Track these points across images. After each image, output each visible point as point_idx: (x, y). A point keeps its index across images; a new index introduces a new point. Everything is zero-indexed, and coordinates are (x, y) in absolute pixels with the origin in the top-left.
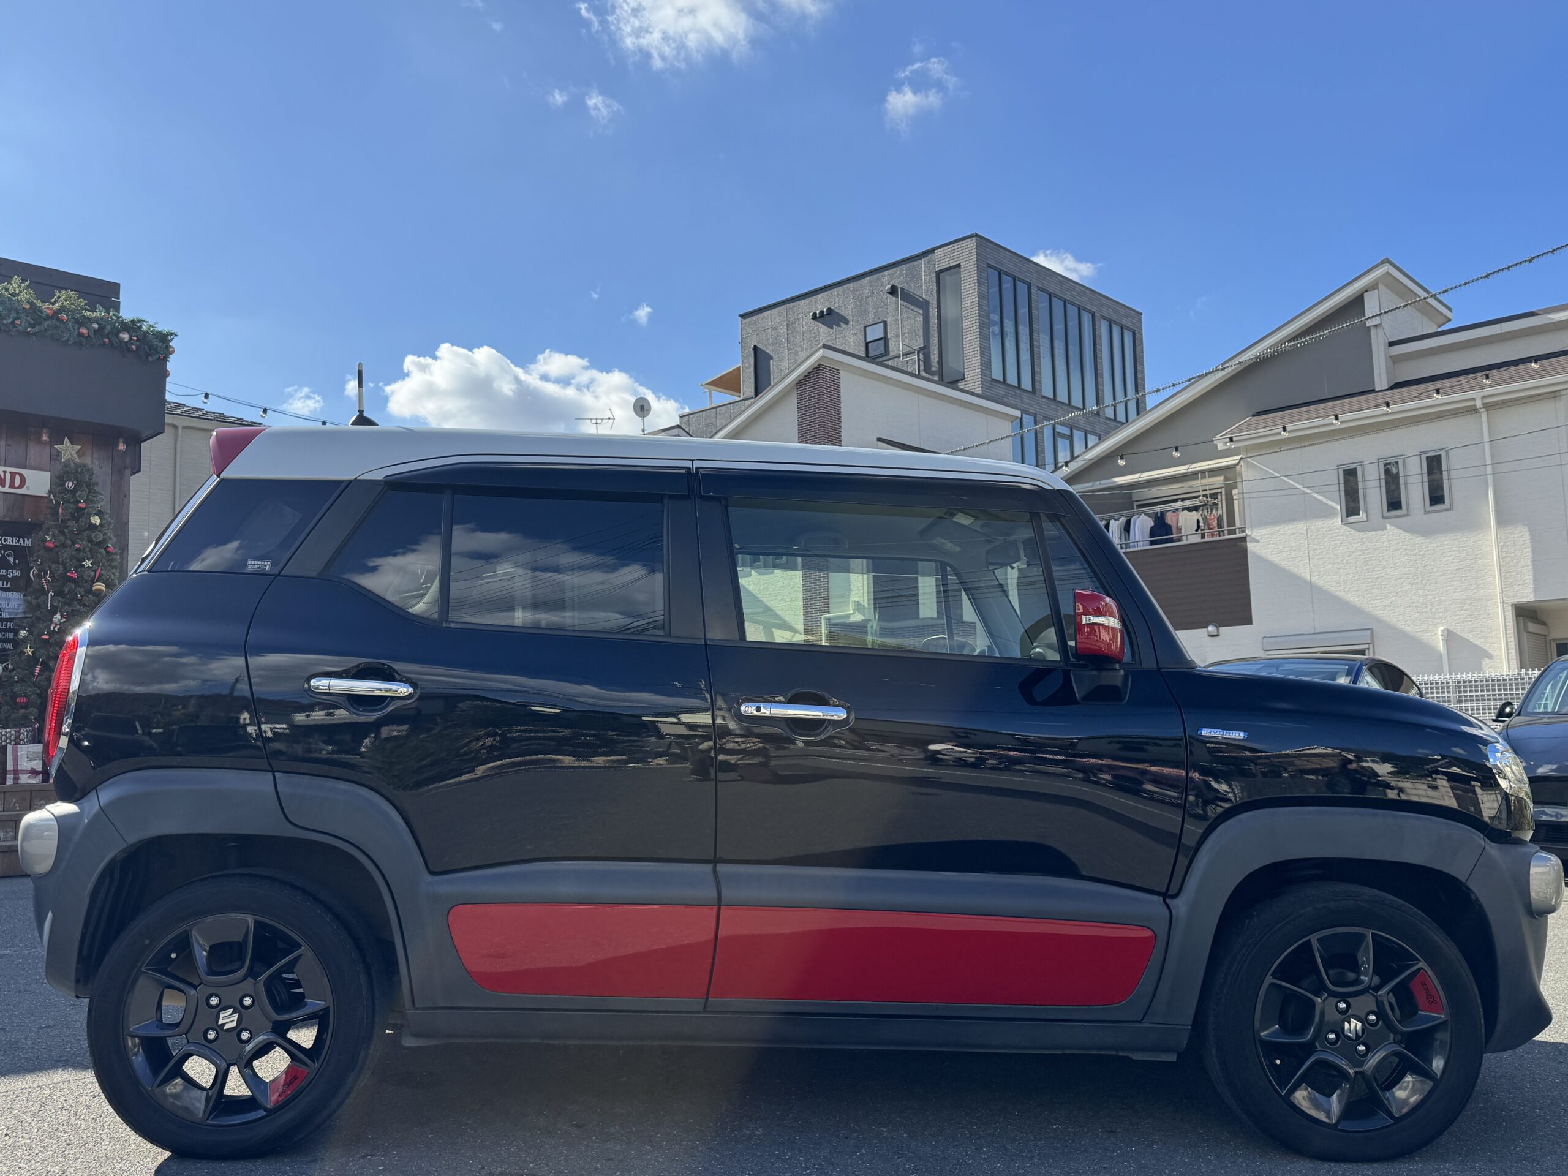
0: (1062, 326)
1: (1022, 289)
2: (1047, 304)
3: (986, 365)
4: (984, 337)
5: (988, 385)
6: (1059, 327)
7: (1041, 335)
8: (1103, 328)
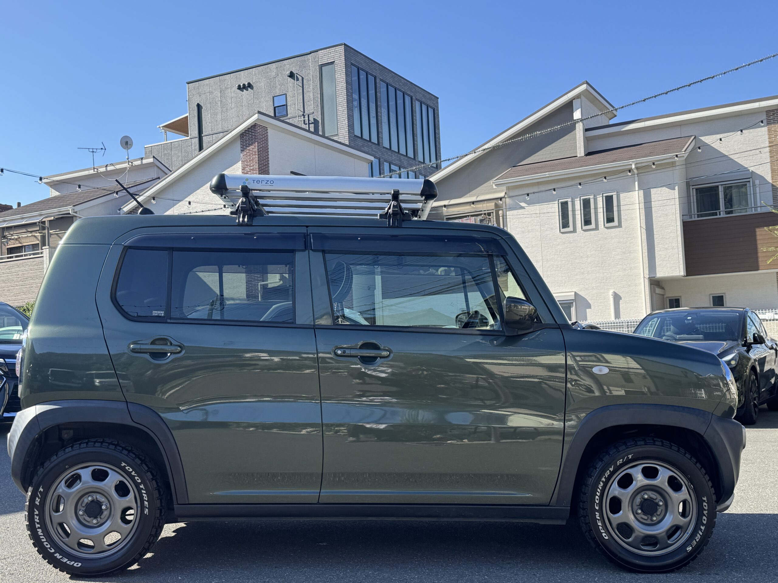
0: (394, 103)
1: (371, 79)
2: (385, 89)
3: (351, 127)
4: (350, 109)
5: (353, 139)
6: (392, 103)
7: (382, 109)
8: (417, 105)
